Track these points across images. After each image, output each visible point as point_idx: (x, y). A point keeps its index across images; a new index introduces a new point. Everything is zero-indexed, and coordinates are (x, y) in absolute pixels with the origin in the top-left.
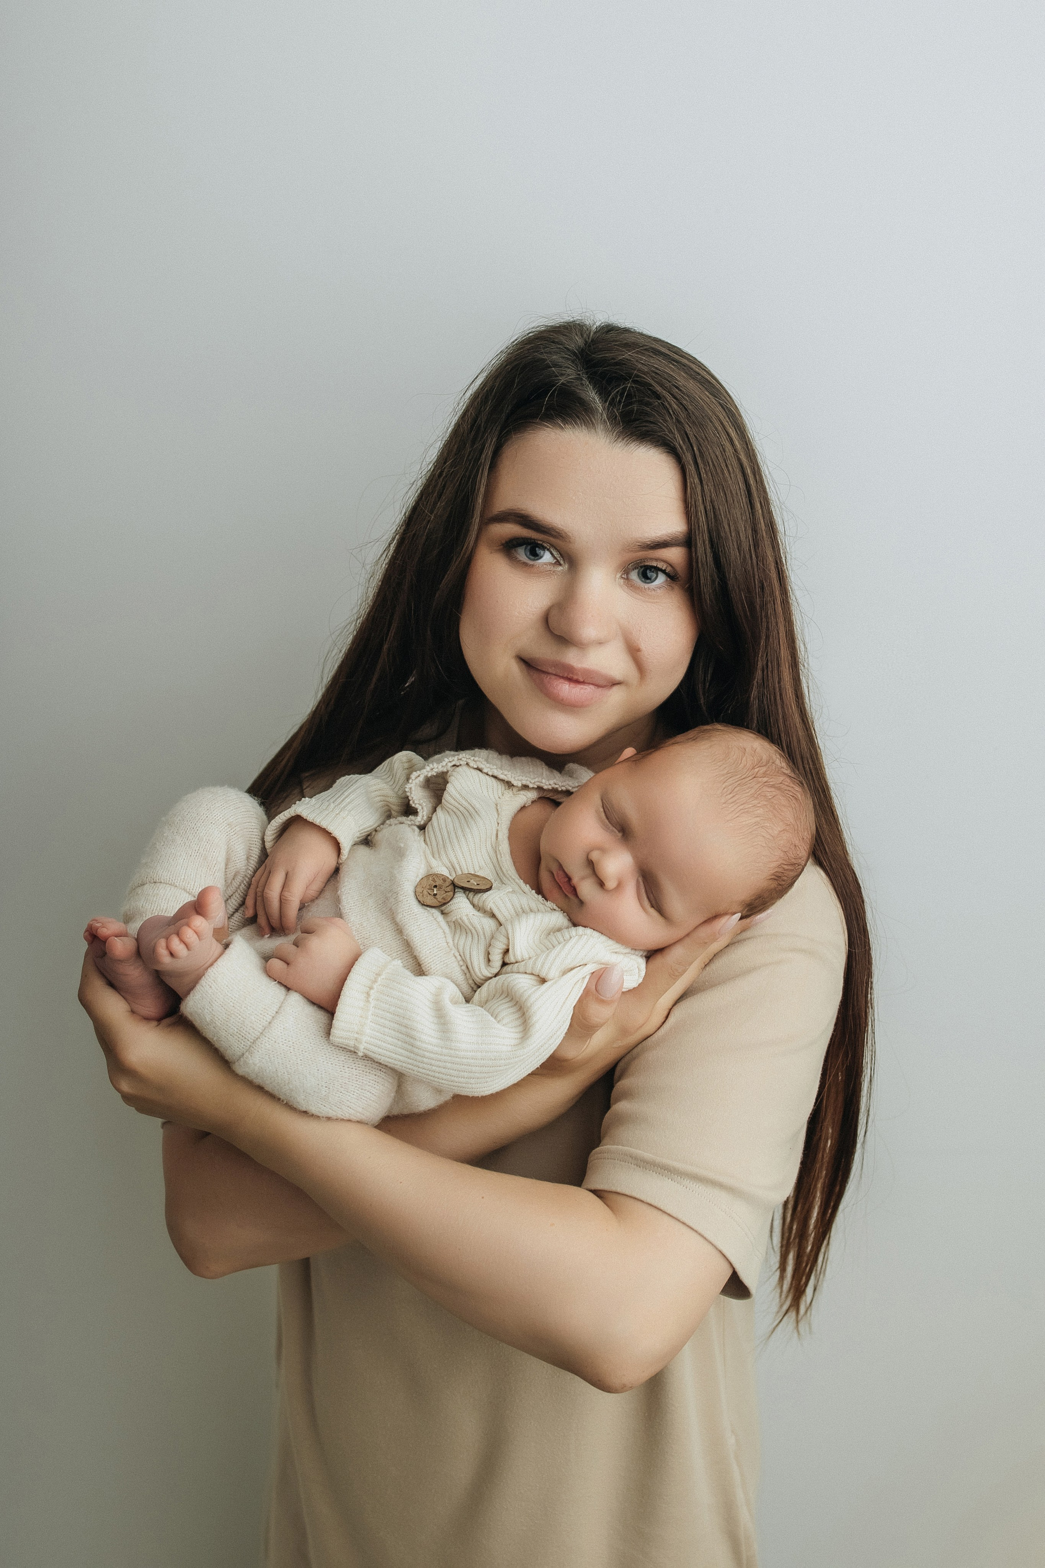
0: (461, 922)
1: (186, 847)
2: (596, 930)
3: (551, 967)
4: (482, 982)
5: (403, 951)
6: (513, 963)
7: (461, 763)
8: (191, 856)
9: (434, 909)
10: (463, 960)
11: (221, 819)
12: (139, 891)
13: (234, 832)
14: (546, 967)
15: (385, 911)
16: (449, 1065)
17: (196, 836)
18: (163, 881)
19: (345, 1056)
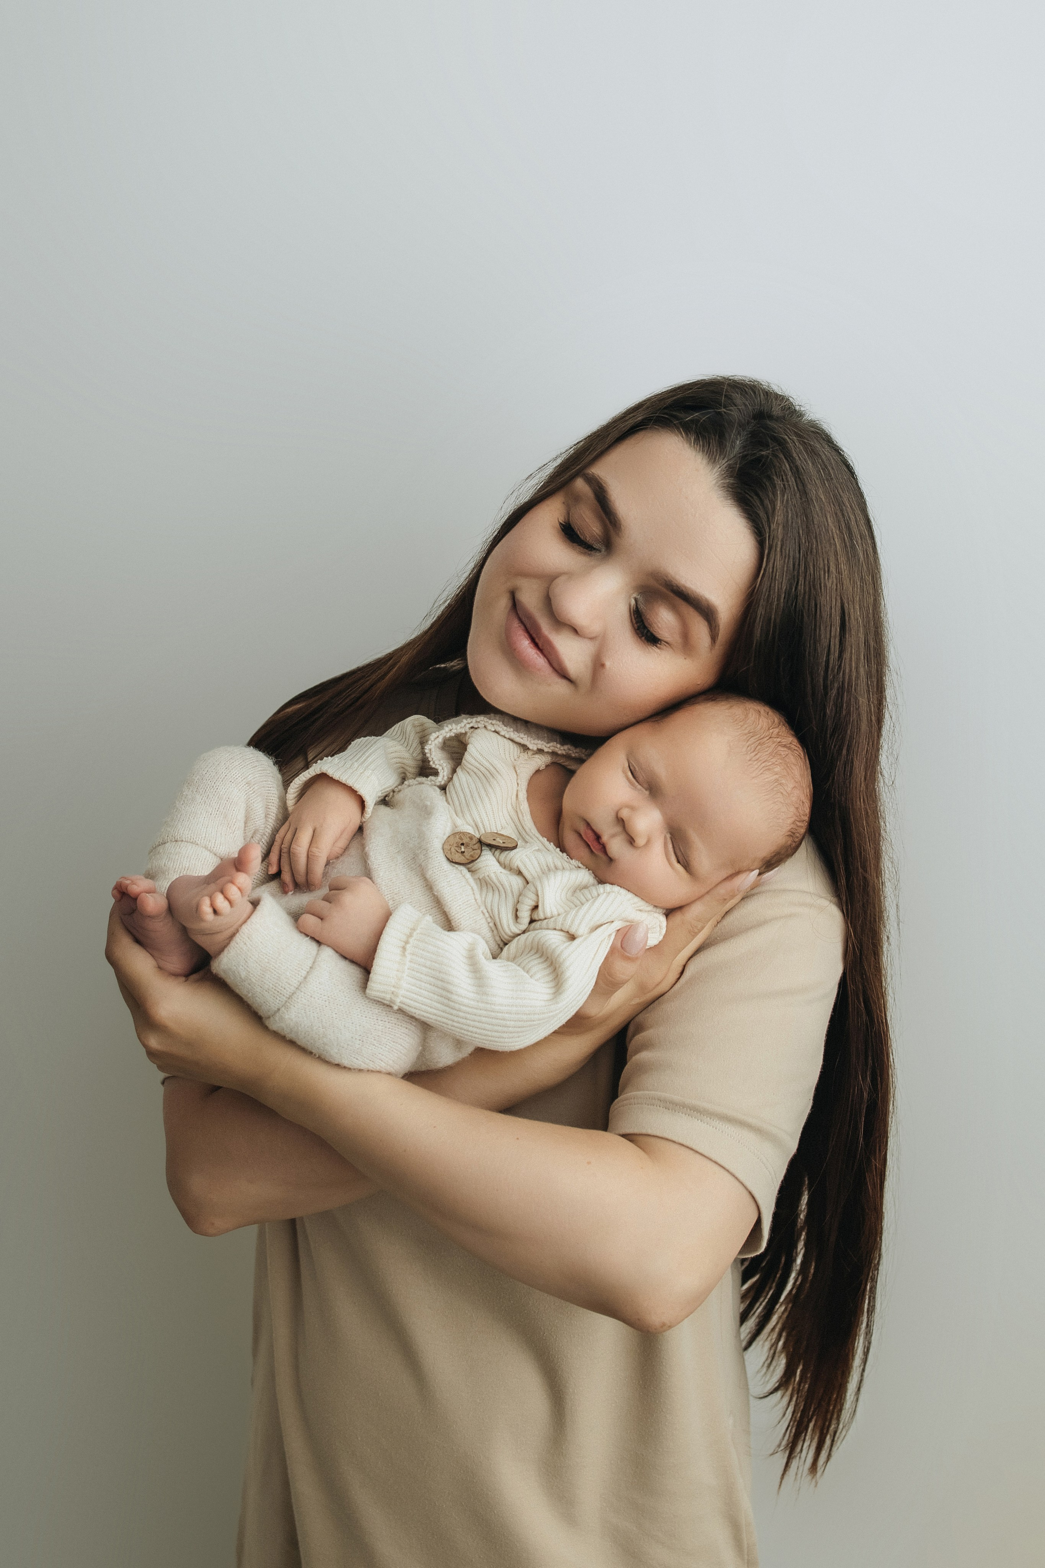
0: (489, 880)
1: (206, 805)
2: (624, 888)
3: (580, 924)
4: (510, 939)
5: (432, 907)
6: (541, 920)
7: (480, 725)
8: (211, 814)
9: (461, 866)
10: (491, 917)
11: (240, 778)
12: (161, 849)
13: (253, 791)
14: (577, 922)
15: (414, 868)
16: (484, 1019)
17: (215, 794)
18: (184, 840)
19: (378, 1009)
